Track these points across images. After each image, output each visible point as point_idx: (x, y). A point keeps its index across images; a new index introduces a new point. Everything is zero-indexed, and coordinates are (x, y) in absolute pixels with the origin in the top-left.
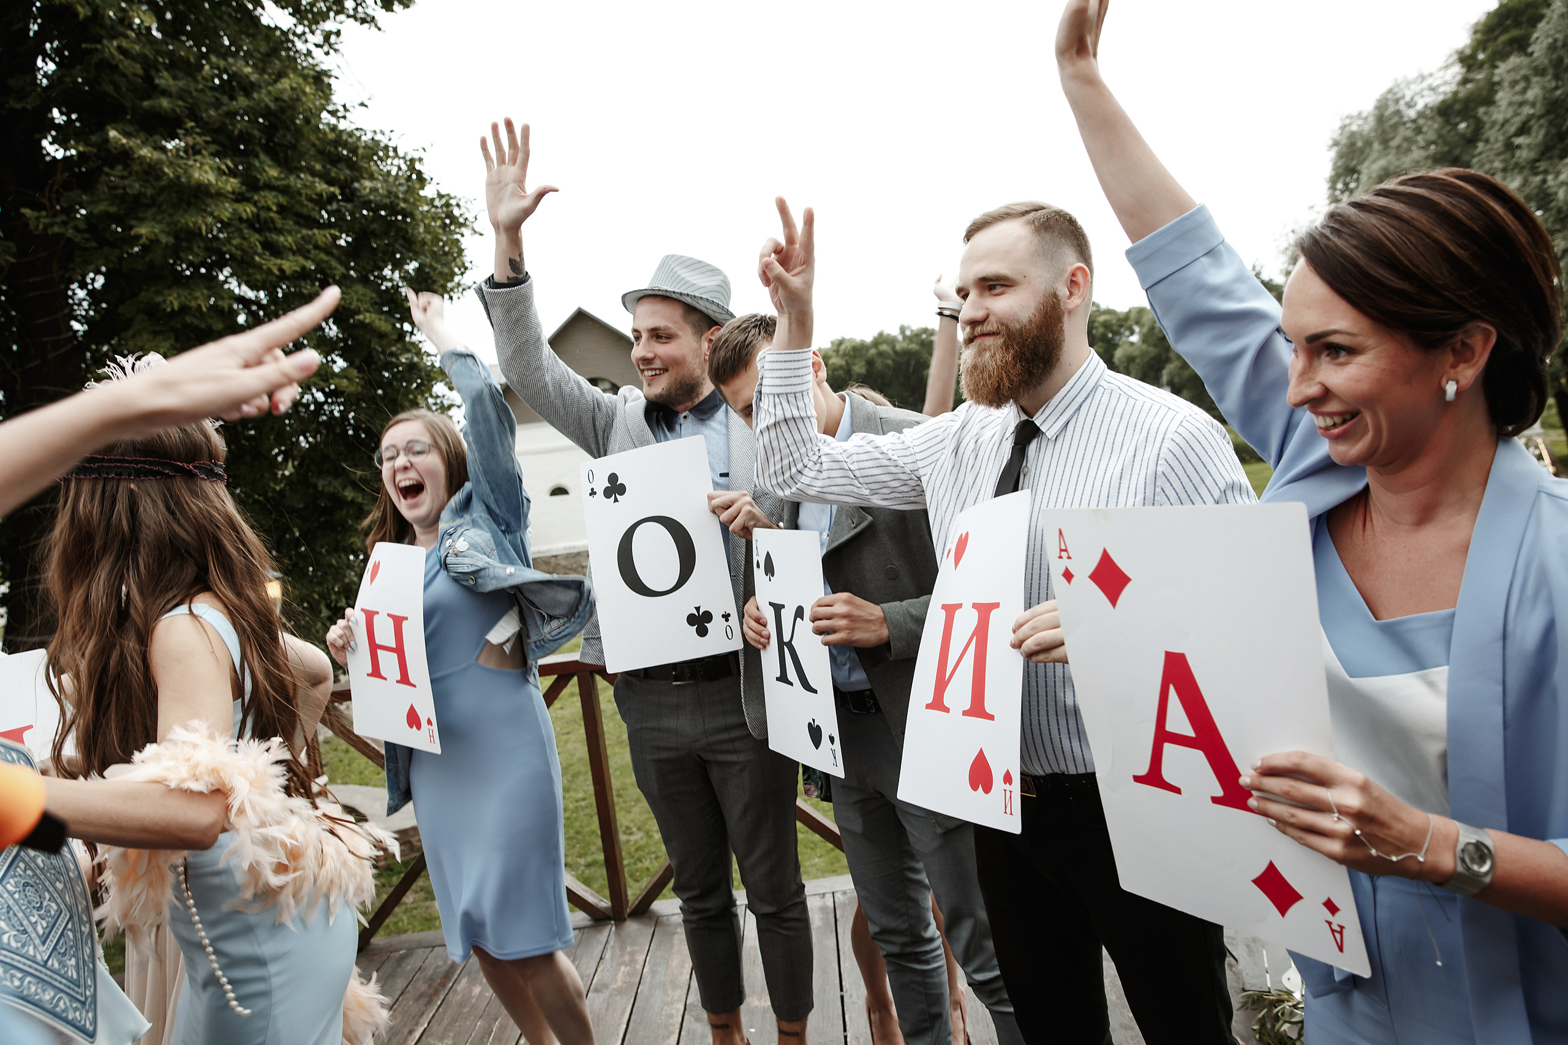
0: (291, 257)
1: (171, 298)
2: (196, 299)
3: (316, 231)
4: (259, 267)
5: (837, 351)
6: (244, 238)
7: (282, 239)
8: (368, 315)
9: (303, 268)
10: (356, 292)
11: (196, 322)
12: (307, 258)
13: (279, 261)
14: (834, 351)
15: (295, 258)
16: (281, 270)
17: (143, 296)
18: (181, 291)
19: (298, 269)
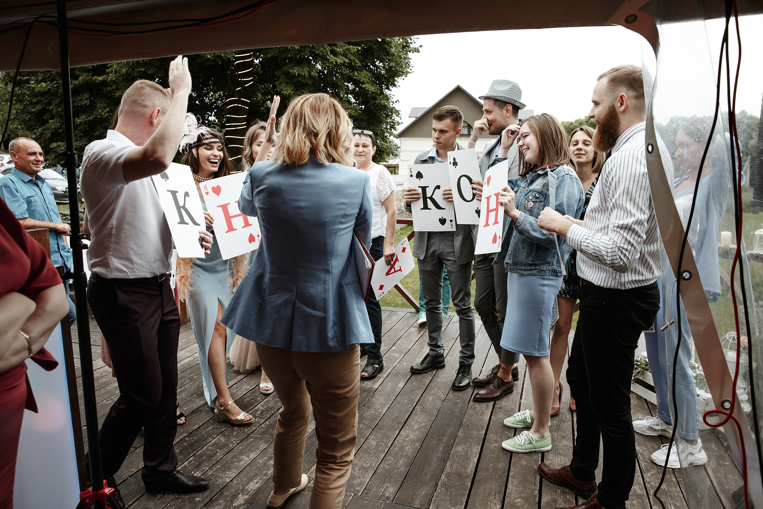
0: (340, 57)
1: (295, 71)
2: (304, 72)
3: (351, 46)
4: (328, 60)
5: (587, 122)
6: (324, 48)
7: (338, 50)
8: (367, 85)
9: (344, 62)
10: (363, 74)
11: (302, 80)
12: (346, 58)
13: (336, 58)
14: (586, 122)
15: (342, 57)
16: (336, 62)
17: (285, 68)
18: (299, 68)
19: (342, 62)
